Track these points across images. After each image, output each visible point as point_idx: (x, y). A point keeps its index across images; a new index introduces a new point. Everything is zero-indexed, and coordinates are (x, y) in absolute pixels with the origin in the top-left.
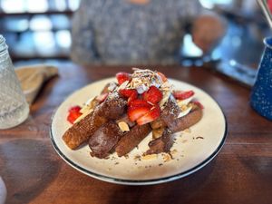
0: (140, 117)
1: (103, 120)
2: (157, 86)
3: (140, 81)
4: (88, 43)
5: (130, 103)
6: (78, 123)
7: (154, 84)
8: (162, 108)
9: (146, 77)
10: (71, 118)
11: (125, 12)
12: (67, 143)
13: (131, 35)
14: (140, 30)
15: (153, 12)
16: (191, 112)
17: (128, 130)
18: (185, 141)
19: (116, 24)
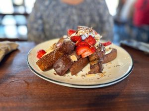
0: (84, 52)
1: (61, 54)
2: (93, 36)
3: (84, 32)
4: (40, 28)
5: (78, 44)
6: (46, 56)
7: (91, 34)
8: (97, 48)
9: (87, 29)
10: (39, 56)
11: (64, 9)
12: (39, 66)
13: (68, 23)
14: (74, 21)
15: (81, 10)
16: (111, 52)
17: (76, 60)
18: (109, 68)
19: (58, 16)
